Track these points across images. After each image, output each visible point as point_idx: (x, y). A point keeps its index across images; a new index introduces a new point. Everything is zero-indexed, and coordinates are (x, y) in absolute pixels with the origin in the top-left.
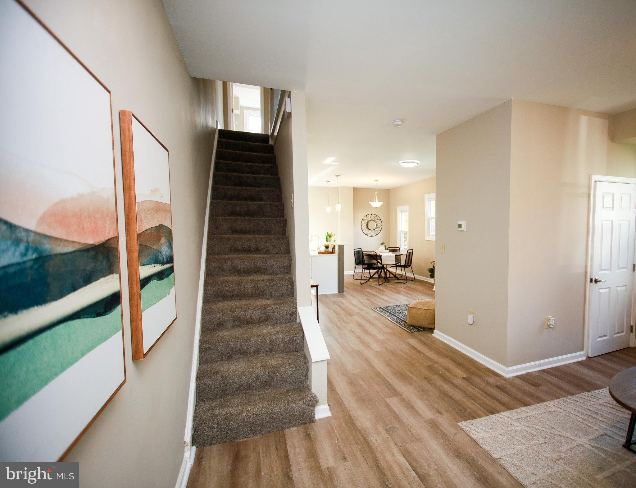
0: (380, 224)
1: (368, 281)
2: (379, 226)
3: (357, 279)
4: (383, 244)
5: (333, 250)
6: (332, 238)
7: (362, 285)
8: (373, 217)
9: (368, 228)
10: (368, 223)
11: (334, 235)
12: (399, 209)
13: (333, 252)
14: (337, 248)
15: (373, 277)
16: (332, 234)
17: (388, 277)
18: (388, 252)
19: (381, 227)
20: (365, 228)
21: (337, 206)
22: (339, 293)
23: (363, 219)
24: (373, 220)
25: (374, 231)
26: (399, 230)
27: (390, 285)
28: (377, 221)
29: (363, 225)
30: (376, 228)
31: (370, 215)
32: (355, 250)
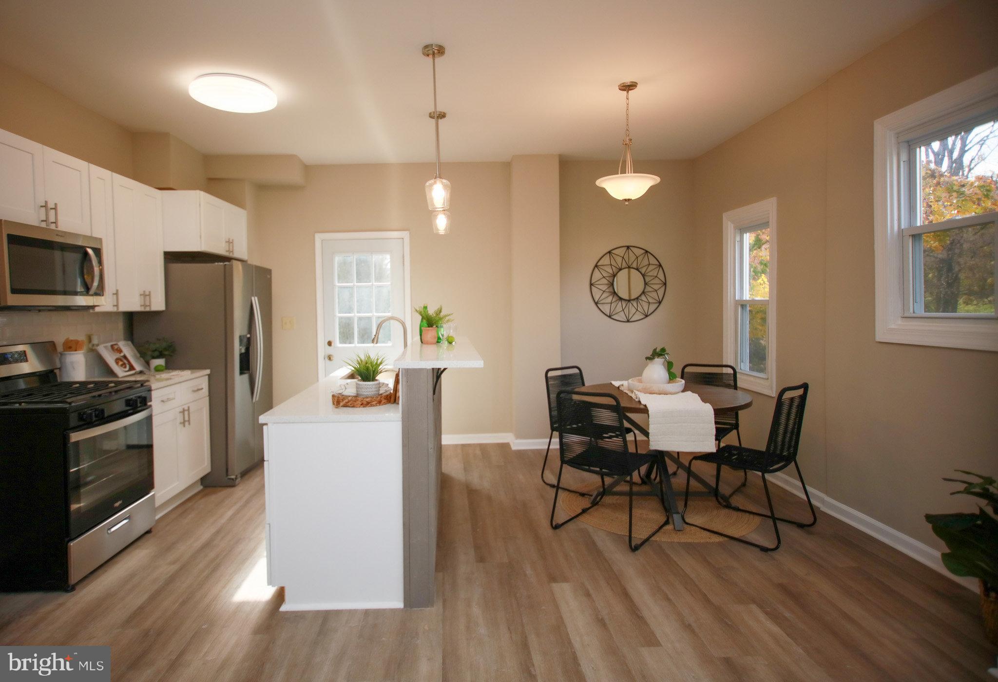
0: (657, 281)
2: (656, 287)
4: (658, 353)
7: (562, 532)
8: (633, 258)
9: (614, 293)
10: (614, 276)
12: (729, 220)
15: (615, 489)
18: (683, 391)
19: (663, 288)
20: (605, 295)
21: (431, 185)
22: (406, 609)
23: (599, 264)
24: (631, 266)
25: (635, 304)
26: (732, 298)
27: (688, 564)
28: (648, 270)
29: (596, 283)
30: (643, 293)
31: (623, 248)
32: (551, 374)
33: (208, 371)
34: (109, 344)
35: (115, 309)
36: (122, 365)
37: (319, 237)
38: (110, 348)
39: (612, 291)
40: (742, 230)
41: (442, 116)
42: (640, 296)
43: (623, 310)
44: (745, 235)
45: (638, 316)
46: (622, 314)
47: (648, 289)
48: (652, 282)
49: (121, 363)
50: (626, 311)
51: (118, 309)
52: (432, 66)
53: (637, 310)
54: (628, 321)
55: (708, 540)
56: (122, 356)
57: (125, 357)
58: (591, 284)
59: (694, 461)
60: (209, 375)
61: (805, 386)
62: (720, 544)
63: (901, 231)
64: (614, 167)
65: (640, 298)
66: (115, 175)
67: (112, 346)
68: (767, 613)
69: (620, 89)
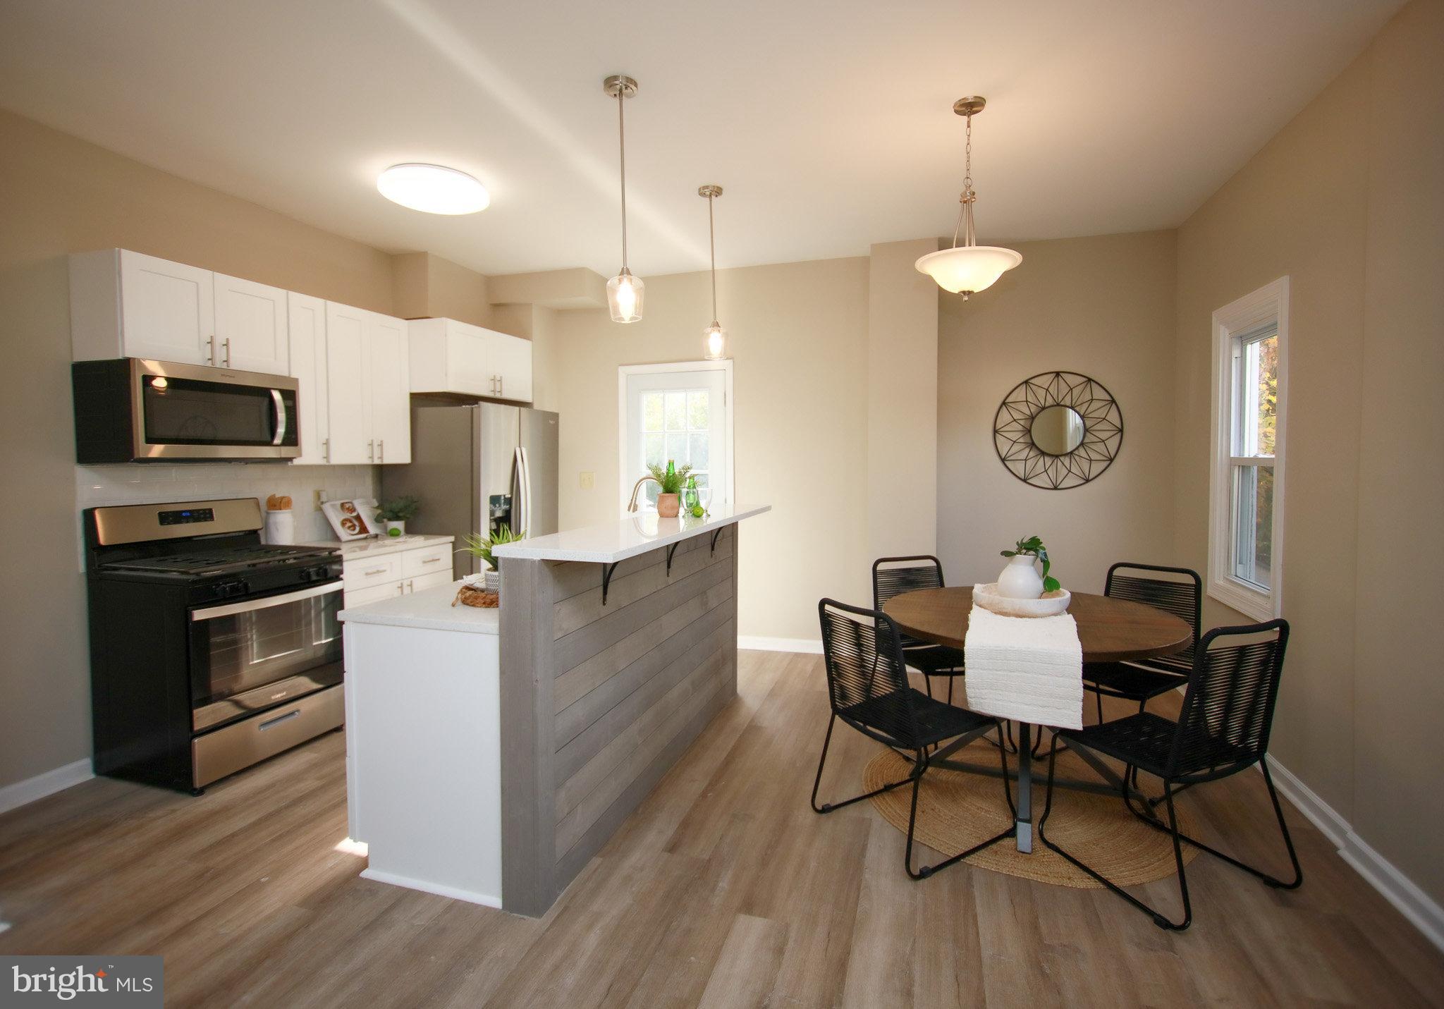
0: (1106, 425)
2: (1105, 435)
4: (1032, 546)
8: (1064, 390)
9: (1033, 445)
10: (1032, 418)
18: (1052, 615)
19: (1117, 437)
20: (1016, 448)
21: (615, 287)
22: (503, 912)
23: (1008, 400)
24: (1062, 403)
25: (1067, 462)
26: (1224, 452)
28: (1090, 409)
29: (1001, 430)
30: (1082, 444)
31: (1052, 375)
32: (881, 567)
33: (452, 538)
34: (339, 503)
35: (323, 462)
36: (349, 527)
37: (623, 372)
38: (339, 507)
39: (1028, 440)
40: (1244, 339)
41: (718, 191)
42: (1077, 448)
43: (1046, 471)
44: (1249, 347)
45: (1072, 481)
46: (1045, 476)
47: (1090, 438)
48: (1095, 428)
49: (349, 524)
50: (1051, 472)
51: (328, 461)
53: (1070, 471)
54: (1055, 488)
55: (1066, 882)
56: (353, 517)
57: (358, 518)
58: (995, 432)
60: (453, 543)
61: (1283, 626)
62: (1085, 894)
65: (1076, 452)
66: (330, 303)
67: (342, 505)
69: (956, 112)
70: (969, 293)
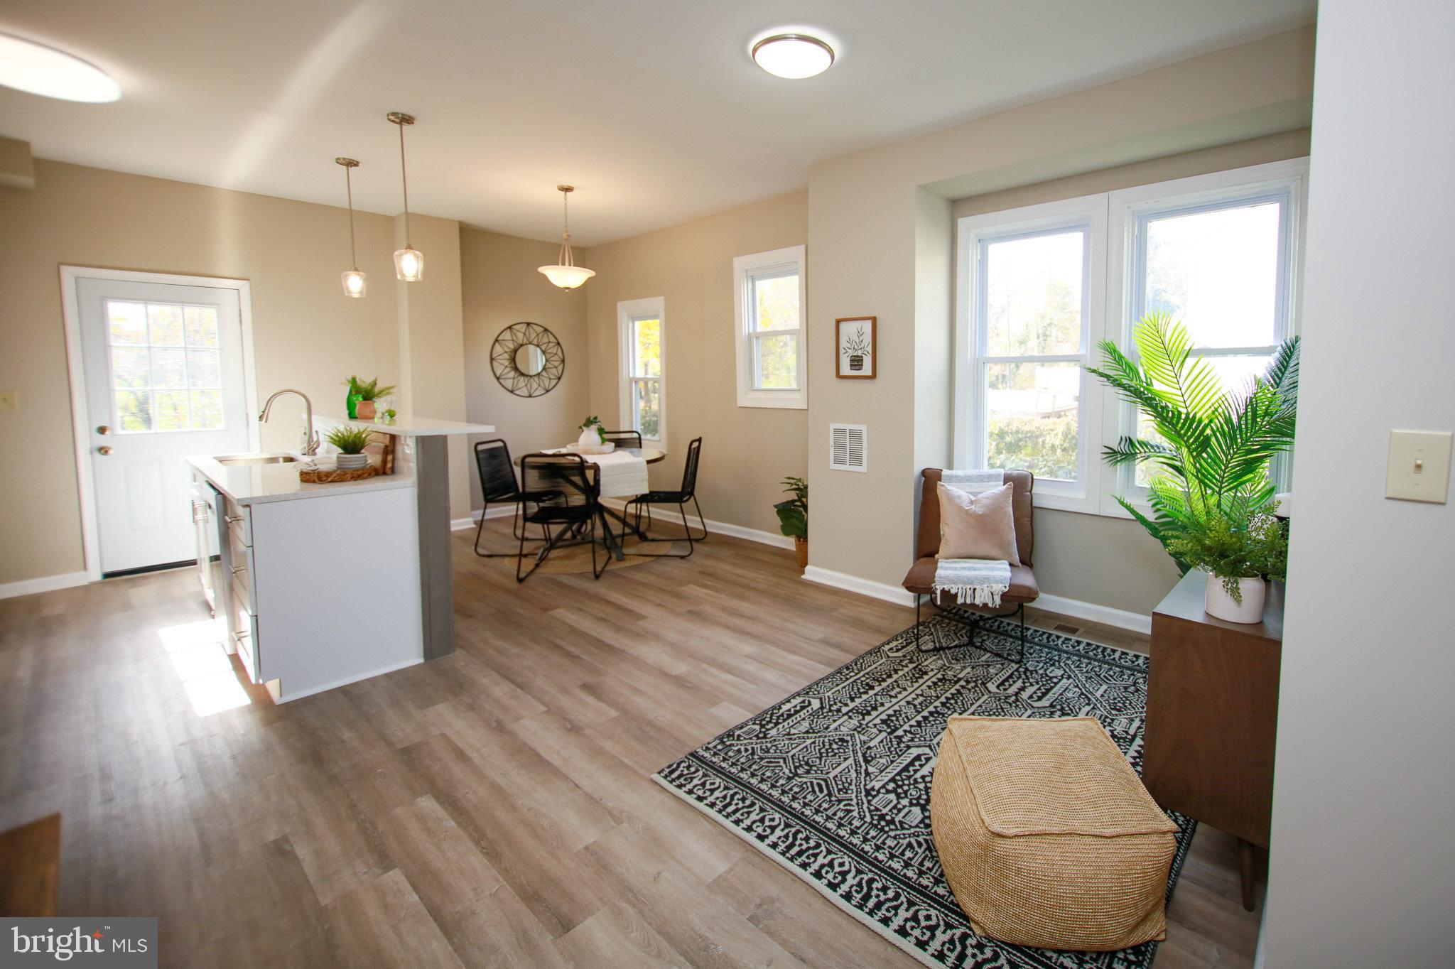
0: (556, 358)
1: (542, 559)
2: (556, 364)
3: (490, 556)
4: (589, 423)
5: (390, 457)
6: (380, 405)
8: (533, 335)
9: (516, 369)
10: (515, 351)
11: (385, 391)
12: (623, 308)
13: (386, 469)
14: (408, 450)
16: (375, 384)
17: (618, 536)
18: (614, 451)
19: (562, 366)
20: (508, 370)
21: (401, 255)
22: (428, 663)
23: (499, 338)
24: (533, 343)
25: (536, 379)
26: (627, 375)
27: (639, 576)
28: (548, 347)
29: (497, 358)
30: (545, 369)
31: (522, 325)
32: (480, 448)
37: (69, 272)
39: (514, 366)
40: (634, 319)
41: (355, 164)
42: (542, 372)
43: (525, 386)
44: (637, 323)
45: (540, 391)
46: (525, 389)
47: (548, 365)
48: (552, 359)
52: (400, 133)
53: (539, 386)
54: (530, 396)
58: (492, 359)
59: (629, 505)
61: (700, 440)
63: (749, 334)
64: (554, 258)
65: (542, 374)
68: (699, 586)
69: (559, 190)
70: (568, 288)
